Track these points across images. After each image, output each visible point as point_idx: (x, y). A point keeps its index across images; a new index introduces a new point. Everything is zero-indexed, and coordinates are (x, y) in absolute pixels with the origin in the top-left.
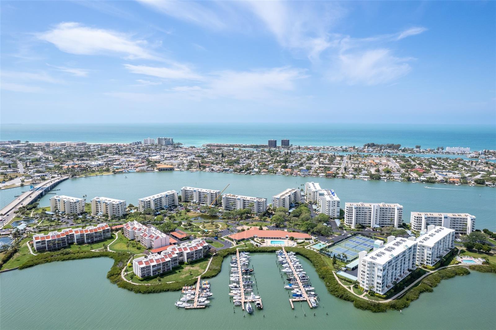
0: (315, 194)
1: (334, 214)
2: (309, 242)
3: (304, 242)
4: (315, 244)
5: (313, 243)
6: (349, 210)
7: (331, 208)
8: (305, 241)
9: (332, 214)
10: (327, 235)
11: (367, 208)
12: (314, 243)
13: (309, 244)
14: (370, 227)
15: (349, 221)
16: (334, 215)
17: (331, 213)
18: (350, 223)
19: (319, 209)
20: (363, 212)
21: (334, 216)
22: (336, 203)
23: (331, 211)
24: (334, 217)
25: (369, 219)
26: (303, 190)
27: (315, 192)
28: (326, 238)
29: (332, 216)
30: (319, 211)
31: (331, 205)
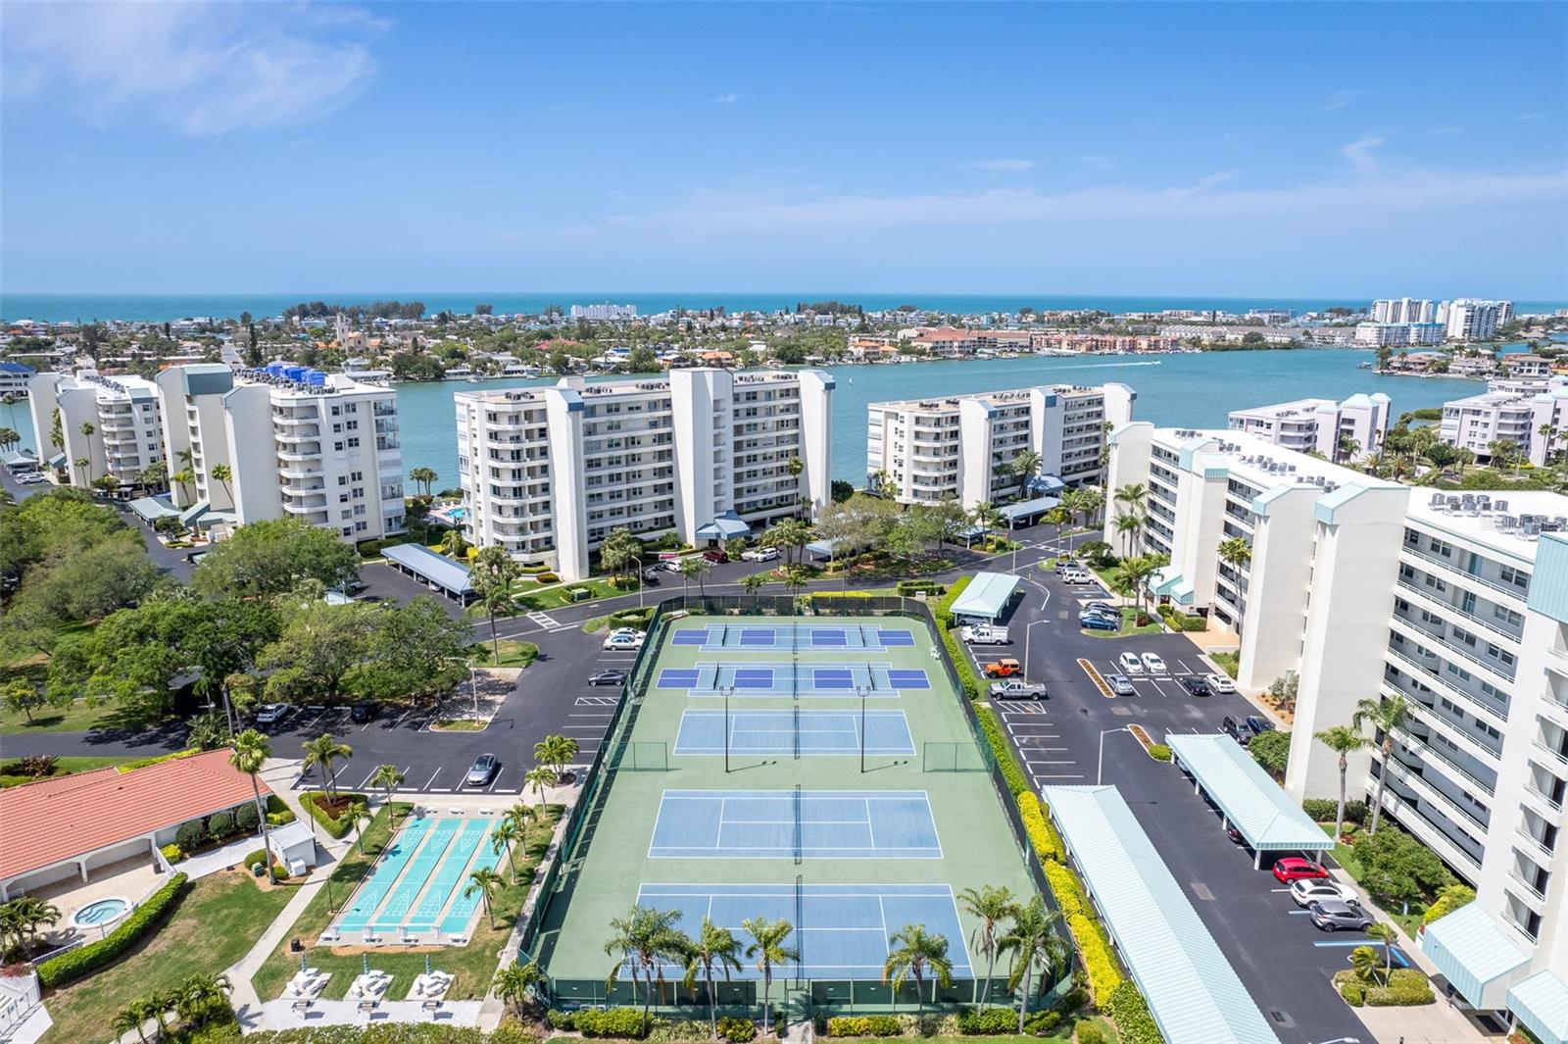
0: (130, 422)
1: (360, 509)
2: (263, 863)
3: (183, 889)
4: (353, 873)
5: (321, 855)
6: (516, 439)
7: (334, 465)
8: (197, 868)
9: (346, 514)
10: (423, 699)
11: (638, 408)
12: (339, 850)
13: (271, 910)
14: (677, 544)
15: (522, 529)
16: (361, 518)
17: (334, 507)
18: (535, 543)
19: (207, 509)
20: (616, 436)
21: (361, 526)
22: (365, 418)
23: (333, 490)
24: (364, 535)
25: (657, 489)
26: (17, 439)
27: (129, 409)
28: (433, 728)
29: (347, 532)
30: (207, 526)
31: (327, 438)
